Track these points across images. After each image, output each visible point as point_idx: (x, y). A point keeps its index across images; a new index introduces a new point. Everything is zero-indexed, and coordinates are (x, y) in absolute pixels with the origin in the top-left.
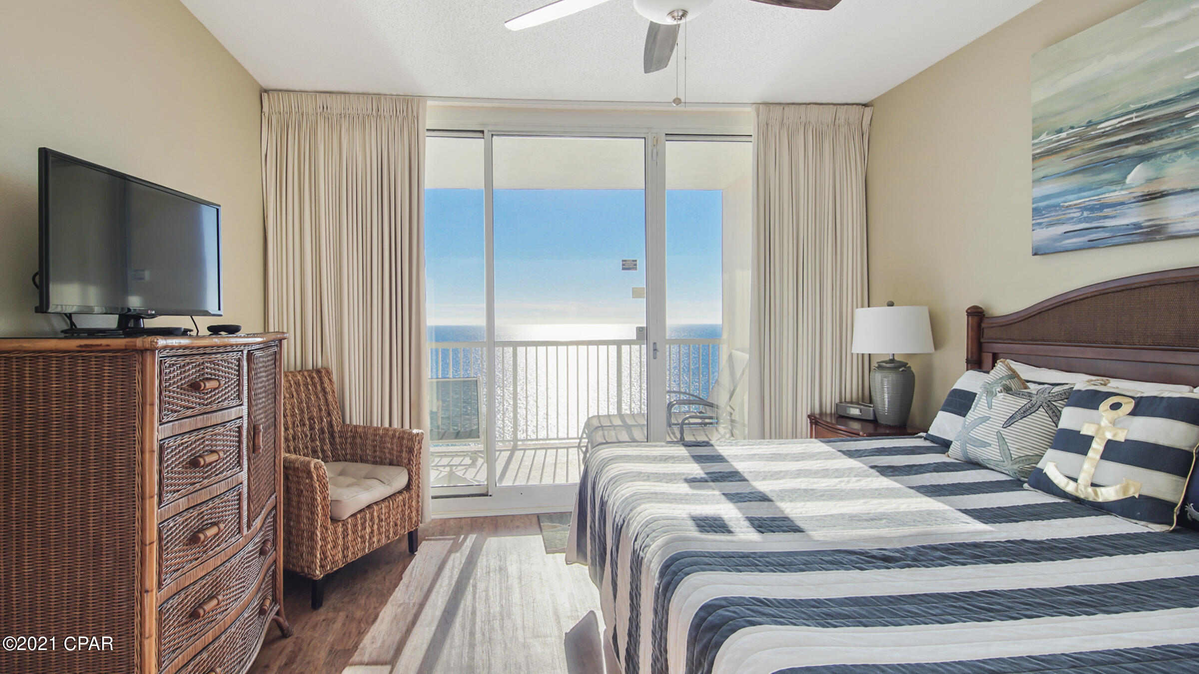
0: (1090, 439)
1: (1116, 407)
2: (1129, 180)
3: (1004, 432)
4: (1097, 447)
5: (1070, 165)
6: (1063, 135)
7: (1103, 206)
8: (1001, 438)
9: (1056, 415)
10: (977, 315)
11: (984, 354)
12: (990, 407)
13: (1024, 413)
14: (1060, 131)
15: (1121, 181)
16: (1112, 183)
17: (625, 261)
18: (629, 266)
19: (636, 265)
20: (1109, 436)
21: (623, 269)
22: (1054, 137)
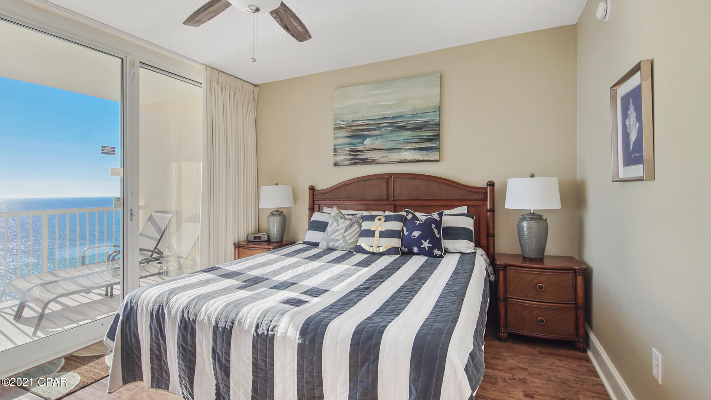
0: (375, 231)
1: (380, 219)
2: (365, 143)
3: (345, 234)
4: (377, 234)
5: (347, 134)
6: (344, 123)
7: (357, 151)
8: (344, 237)
9: (360, 226)
10: (312, 189)
11: (315, 206)
12: (338, 225)
13: (351, 226)
14: (343, 121)
15: (362, 143)
16: (360, 143)
17: (105, 147)
18: (108, 151)
19: (115, 151)
20: (380, 230)
21: (102, 153)
22: (341, 123)
